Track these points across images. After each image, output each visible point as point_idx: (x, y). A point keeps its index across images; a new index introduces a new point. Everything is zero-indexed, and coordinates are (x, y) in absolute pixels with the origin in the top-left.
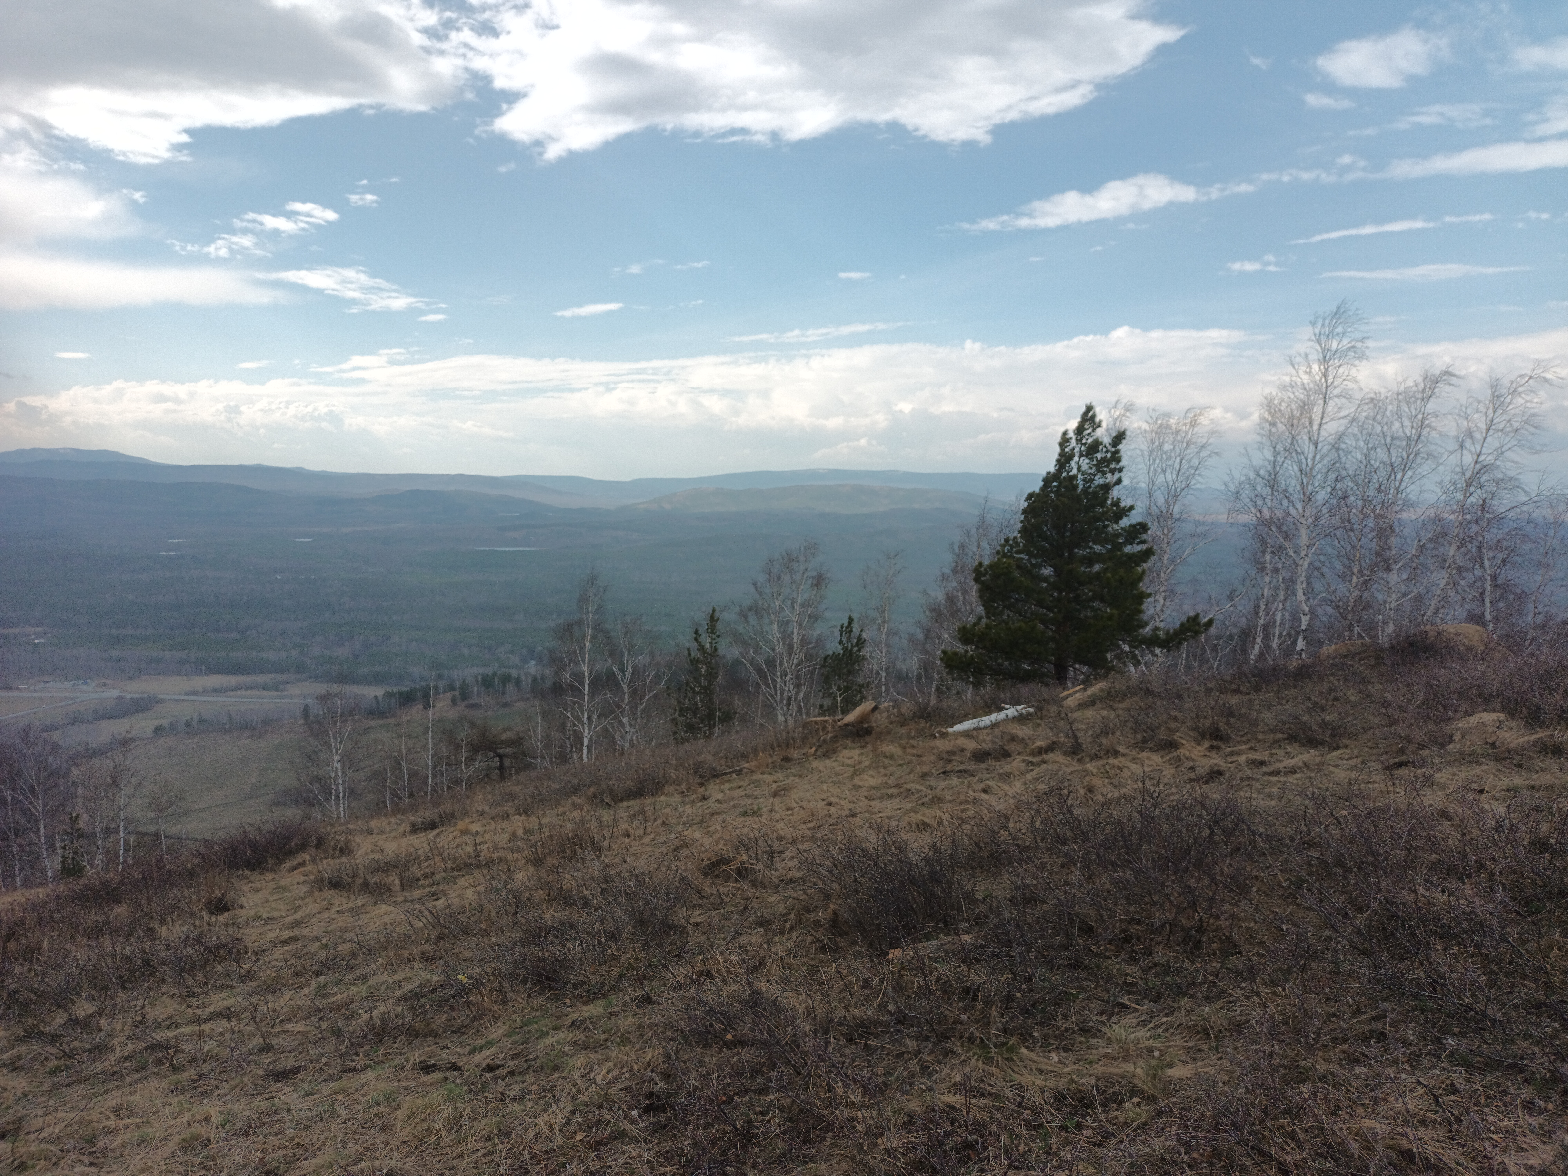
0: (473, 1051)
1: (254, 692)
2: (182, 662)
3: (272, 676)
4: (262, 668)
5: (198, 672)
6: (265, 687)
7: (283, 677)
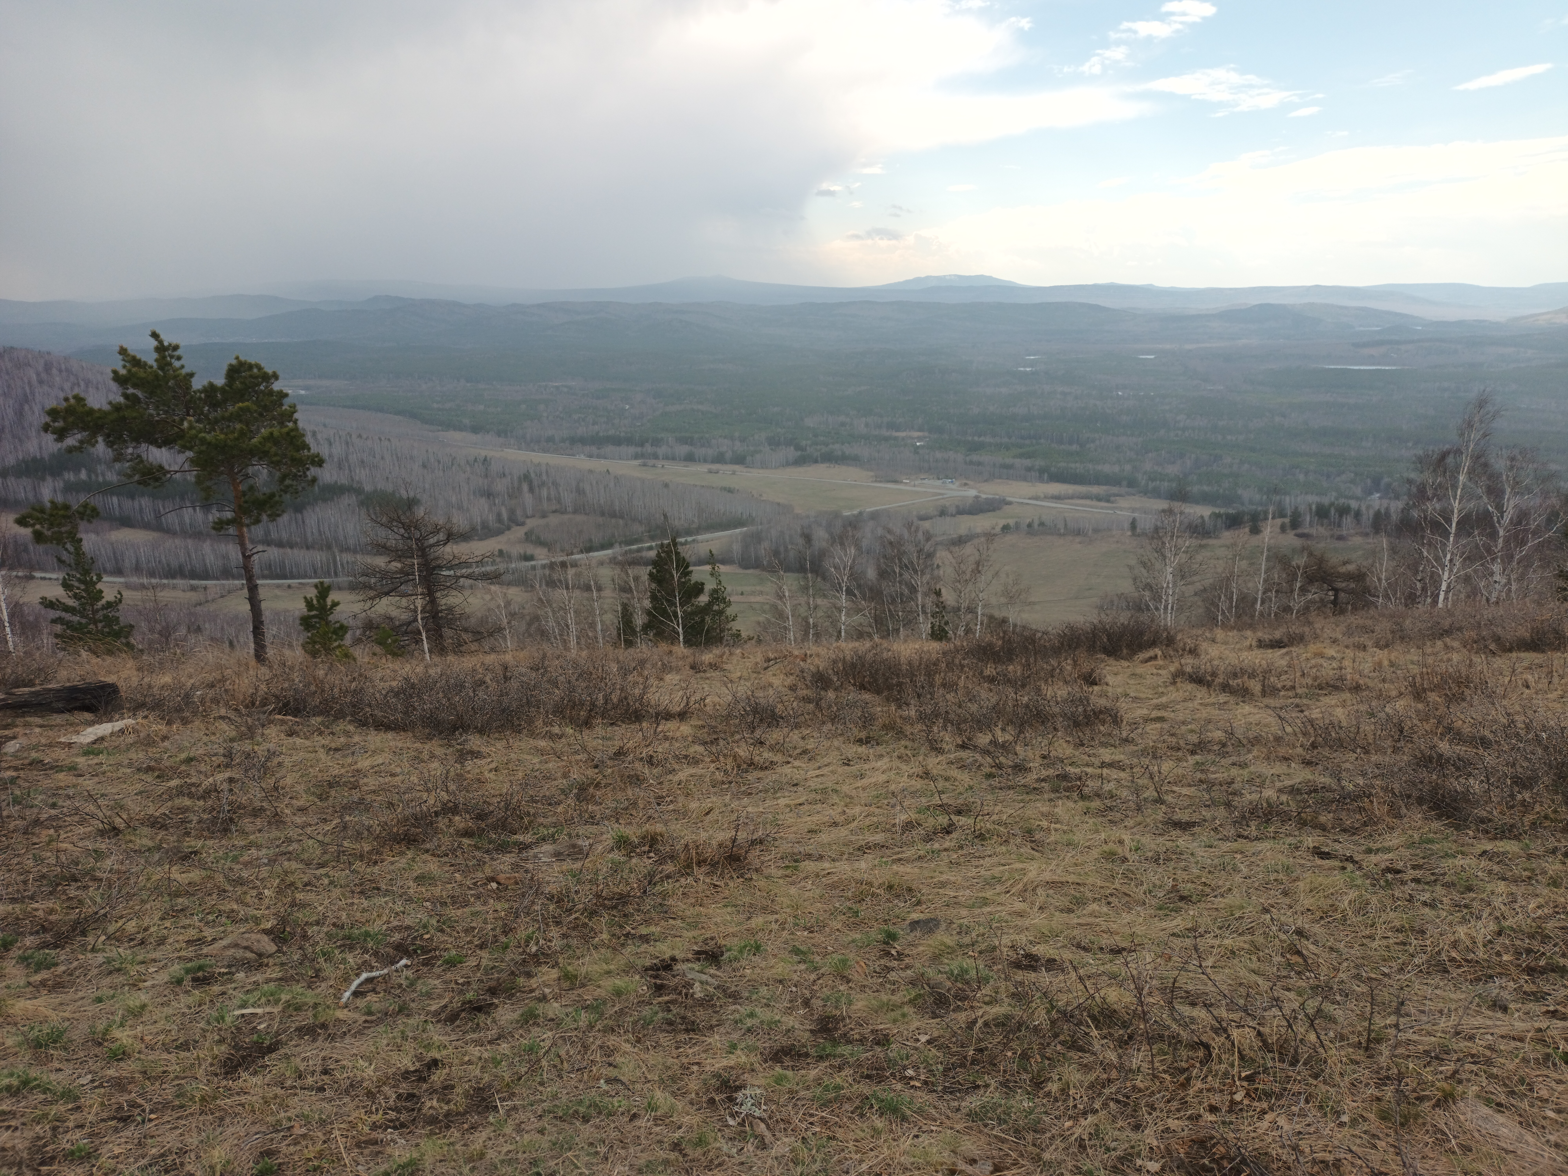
0: (1369, 851)
1: (1088, 502)
2: (1029, 469)
3: (1105, 488)
4: (1098, 480)
5: (1041, 480)
6: (1099, 498)
7: (1115, 490)
